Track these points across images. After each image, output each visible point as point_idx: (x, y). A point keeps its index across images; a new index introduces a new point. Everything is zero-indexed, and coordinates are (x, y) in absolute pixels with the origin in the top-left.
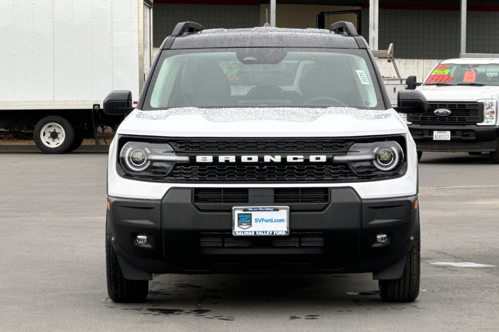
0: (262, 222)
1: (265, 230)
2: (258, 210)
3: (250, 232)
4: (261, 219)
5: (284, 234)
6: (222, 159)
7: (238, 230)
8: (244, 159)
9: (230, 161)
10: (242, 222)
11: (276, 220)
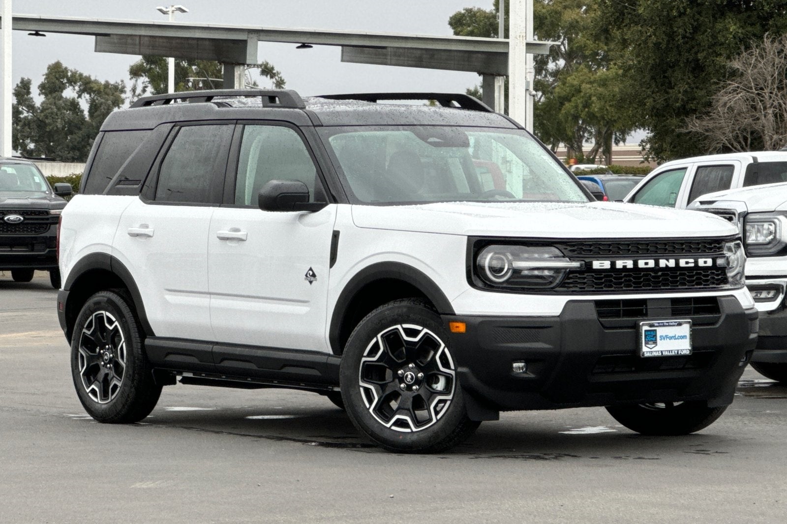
0: (667, 339)
1: (670, 349)
2: (664, 326)
3: (657, 352)
4: (665, 336)
5: (688, 352)
6: (620, 264)
8: (641, 264)
9: (628, 267)
10: (648, 341)
11: (679, 336)
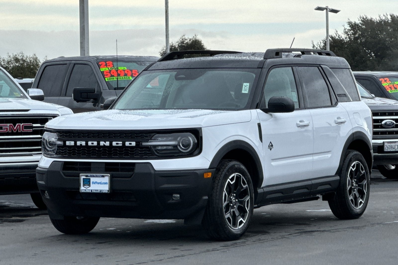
0: (96, 184)
1: (97, 189)
2: (94, 177)
3: (89, 190)
4: (95, 182)
5: (107, 192)
6: (79, 143)
7: (83, 189)
8: (90, 143)
9: (83, 145)
10: (85, 184)
11: (103, 183)
